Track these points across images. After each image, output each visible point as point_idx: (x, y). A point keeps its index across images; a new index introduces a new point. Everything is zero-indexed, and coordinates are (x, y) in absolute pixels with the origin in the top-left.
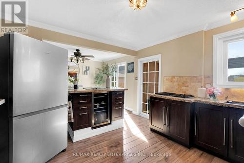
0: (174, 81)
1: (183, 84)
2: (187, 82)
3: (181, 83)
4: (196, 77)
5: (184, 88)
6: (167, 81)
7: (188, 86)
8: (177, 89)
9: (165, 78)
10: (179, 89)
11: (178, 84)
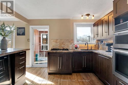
0: (57, 42)
1: (62, 43)
2: (64, 42)
3: (61, 43)
4: (68, 40)
5: (63, 45)
6: (53, 42)
7: (64, 44)
8: (59, 46)
9: (52, 40)
10: (60, 46)
11: (60, 44)
